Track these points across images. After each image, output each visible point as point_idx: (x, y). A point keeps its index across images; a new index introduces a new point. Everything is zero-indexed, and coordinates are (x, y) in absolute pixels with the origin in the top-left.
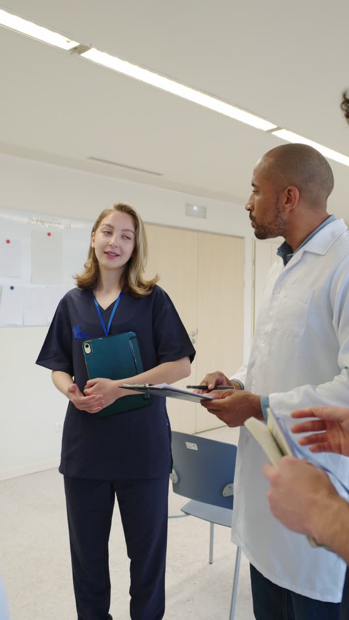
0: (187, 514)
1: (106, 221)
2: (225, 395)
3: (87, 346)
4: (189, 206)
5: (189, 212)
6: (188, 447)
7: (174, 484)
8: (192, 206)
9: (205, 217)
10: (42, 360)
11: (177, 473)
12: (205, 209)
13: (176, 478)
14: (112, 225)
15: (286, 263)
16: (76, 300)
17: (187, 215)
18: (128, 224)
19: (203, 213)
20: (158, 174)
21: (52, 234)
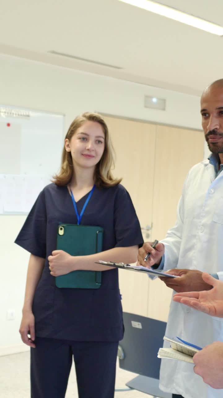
0: (131, 388)
1: (80, 130)
2: (181, 273)
3: (61, 229)
4: (148, 98)
5: (148, 104)
6: (133, 326)
7: (120, 360)
8: (151, 97)
9: (164, 109)
10: (20, 240)
11: (123, 350)
12: (164, 101)
13: (122, 354)
14: (87, 133)
15: (216, 175)
16: (53, 193)
17: (146, 107)
18: (99, 132)
19: (162, 105)
20: (119, 68)
21: (11, 125)
